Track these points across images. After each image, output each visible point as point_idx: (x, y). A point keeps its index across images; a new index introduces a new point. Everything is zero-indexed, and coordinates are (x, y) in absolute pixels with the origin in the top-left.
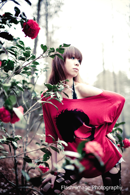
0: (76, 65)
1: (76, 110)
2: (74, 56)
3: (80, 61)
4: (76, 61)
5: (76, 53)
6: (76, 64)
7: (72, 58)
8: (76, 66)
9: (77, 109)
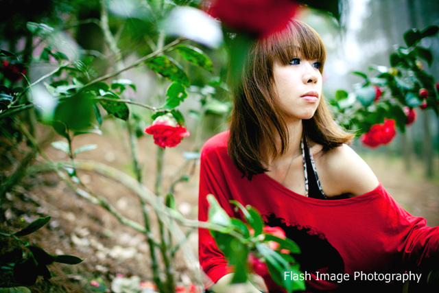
0: (310, 81)
1: (308, 232)
2: (299, 55)
3: (319, 65)
4: (307, 68)
5: (304, 44)
6: (308, 77)
7: (293, 62)
8: (310, 84)
9: (309, 229)
